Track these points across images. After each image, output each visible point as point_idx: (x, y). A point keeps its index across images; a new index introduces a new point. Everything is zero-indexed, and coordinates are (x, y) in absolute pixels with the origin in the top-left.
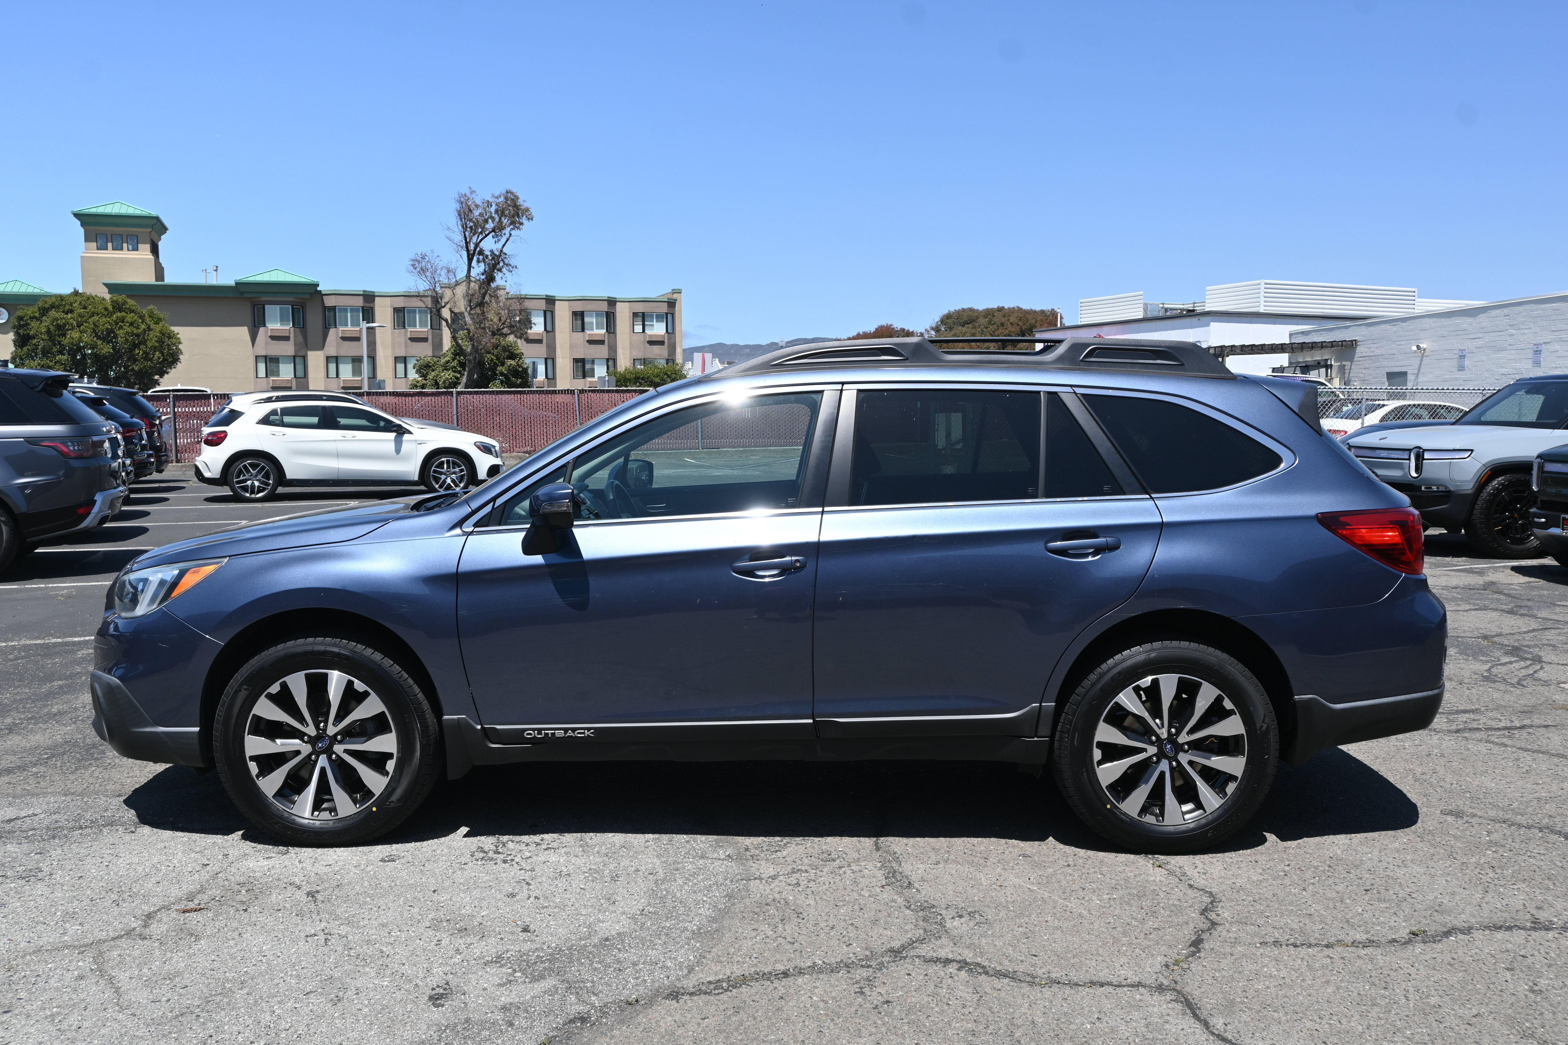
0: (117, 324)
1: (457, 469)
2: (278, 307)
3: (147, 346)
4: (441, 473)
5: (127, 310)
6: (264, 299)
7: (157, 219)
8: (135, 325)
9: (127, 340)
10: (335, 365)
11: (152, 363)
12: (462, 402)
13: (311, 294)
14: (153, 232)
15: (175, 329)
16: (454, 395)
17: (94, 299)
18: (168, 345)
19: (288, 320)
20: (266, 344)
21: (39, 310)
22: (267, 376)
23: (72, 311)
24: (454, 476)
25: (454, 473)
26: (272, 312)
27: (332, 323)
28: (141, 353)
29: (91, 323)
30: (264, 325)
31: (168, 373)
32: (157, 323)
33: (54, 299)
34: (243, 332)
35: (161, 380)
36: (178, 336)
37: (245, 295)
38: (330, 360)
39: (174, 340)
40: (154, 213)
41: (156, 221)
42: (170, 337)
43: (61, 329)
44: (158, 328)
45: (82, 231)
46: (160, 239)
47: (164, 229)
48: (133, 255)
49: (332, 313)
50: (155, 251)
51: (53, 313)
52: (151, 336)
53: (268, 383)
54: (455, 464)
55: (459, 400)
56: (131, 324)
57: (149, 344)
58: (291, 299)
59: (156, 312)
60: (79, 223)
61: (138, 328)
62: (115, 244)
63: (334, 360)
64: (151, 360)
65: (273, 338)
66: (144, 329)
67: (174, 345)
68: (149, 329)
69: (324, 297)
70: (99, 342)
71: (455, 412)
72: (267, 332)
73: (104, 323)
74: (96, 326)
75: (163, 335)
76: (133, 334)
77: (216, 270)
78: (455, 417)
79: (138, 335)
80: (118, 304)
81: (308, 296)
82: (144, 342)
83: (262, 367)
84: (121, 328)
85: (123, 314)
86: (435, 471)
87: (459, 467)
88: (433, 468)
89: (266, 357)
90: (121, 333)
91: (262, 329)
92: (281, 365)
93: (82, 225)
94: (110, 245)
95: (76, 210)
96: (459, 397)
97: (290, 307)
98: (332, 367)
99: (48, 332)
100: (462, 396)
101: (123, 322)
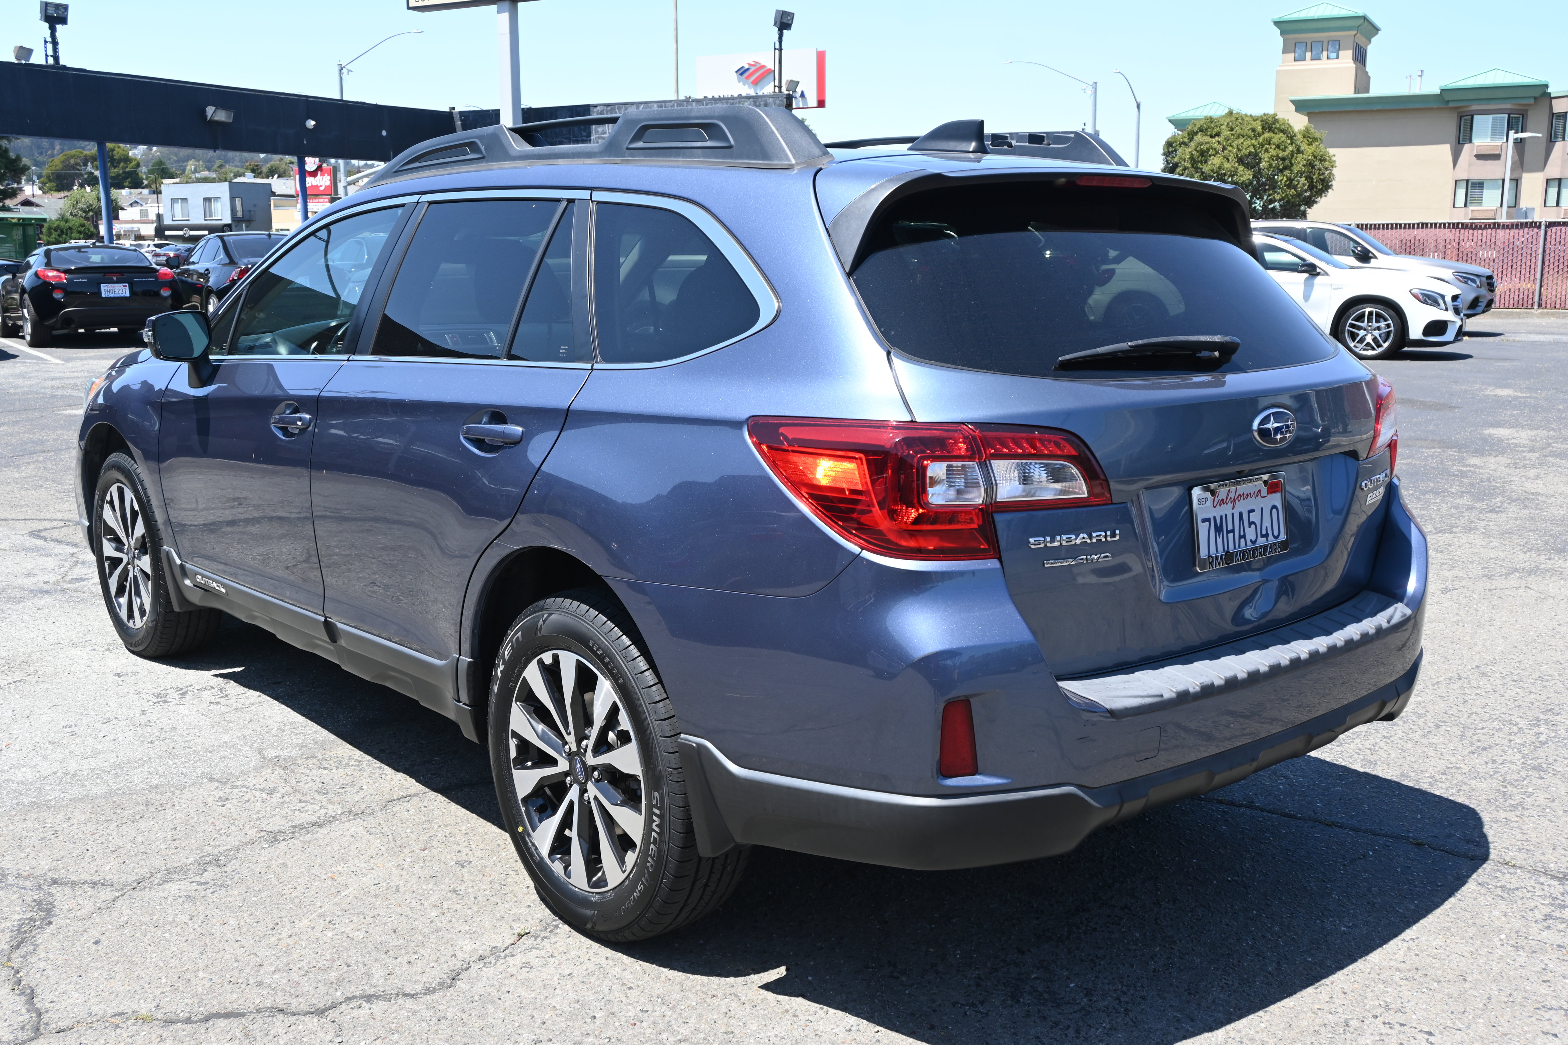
0: (1263, 146)
1: (1382, 324)
2: (1490, 117)
3: (1292, 171)
4: (1360, 328)
5: (1276, 130)
6: (1475, 107)
7: (1364, 18)
8: (1282, 147)
9: (1271, 165)
10: (1556, 189)
11: (1295, 190)
12: (1553, 236)
13: (1535, 98)
14: (1359, 35)
15: (1332, 151)
16: (1543, 227)
17: (1243, 119)
18: (1319, 169)
19: (1502, 134)
20: (1470, 165)
21: (1189, 135)
22: (1466, 205)
23: (1218, 134)
24: (1376, 333)
25: (1378, 328)
26: (1483, 124)
27: (1560, 133)
28: (1285, 179)
29: (1235, 146)
30: (1470, 141)
31: (1316, 202)
32: (1310, 144)
33: (1202, 122)
34: (1444, 151)
35: (1309, 211)
36: (1334, 158)
37: (1451, 105)
38: (1552, 183)
39: (1327, 164)
40: (1360, 13)
41: (1362, 20)
42: (1322, 160)
43: (1204, 155)
44: (1308, 150)
45: (1280, 40)
46: (1370, 42)
47: (1376, 30)
48: (1333, 64)
49: (1561, 122)
50: (1360, 57)
51: (1199, 138)
52: (1299, 159)
53: (1466, 214)
54: (1379, 317)
55: (1549, 233)
56: (1278, 146)
57: (1295, 169)
58: (1508, 106)
59: (1312, 130)
60: (1279, 31)
61: (1284, 150)
62: (1314, 53)
63: (1557, 183)
64: (1295, 187)
65: (1479, 157)
66: (1292, 151)
67: (1327, 169)
68: (1299, 151)
69: (1553, 101)
70: (1241, 168)
71: (1541, 251)
72: (1472, 150)
73: (1247, 146)
74: (1239, 150)
75: (1315, 157)
76: (1278, 158)
77: (1421, 76)
78: (1540, 258)
79: (1283, 159)
80: (1267, 123)
81: (1532, 101)
82: (1289, 167)
83: (1461, 193)
84: (1267, 151)
85: (1272, 134)
86: (1352, 326)
87: (1386, 320)
88: (1350, 321)
89: (1467, 181)
90: (1265, 157)
91: (1467, 147)
92: (1485, 191)
93: (1281, 34)
94: (1308, 54)
95: (1277, 17)
96: (1549, 230)
97: (1506, 116)
98: (1553, 192)
99: (1192, 158)
100: (1554, 229)
101: (1269, 144)
